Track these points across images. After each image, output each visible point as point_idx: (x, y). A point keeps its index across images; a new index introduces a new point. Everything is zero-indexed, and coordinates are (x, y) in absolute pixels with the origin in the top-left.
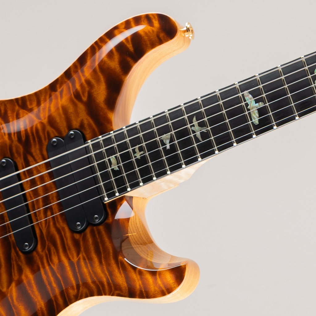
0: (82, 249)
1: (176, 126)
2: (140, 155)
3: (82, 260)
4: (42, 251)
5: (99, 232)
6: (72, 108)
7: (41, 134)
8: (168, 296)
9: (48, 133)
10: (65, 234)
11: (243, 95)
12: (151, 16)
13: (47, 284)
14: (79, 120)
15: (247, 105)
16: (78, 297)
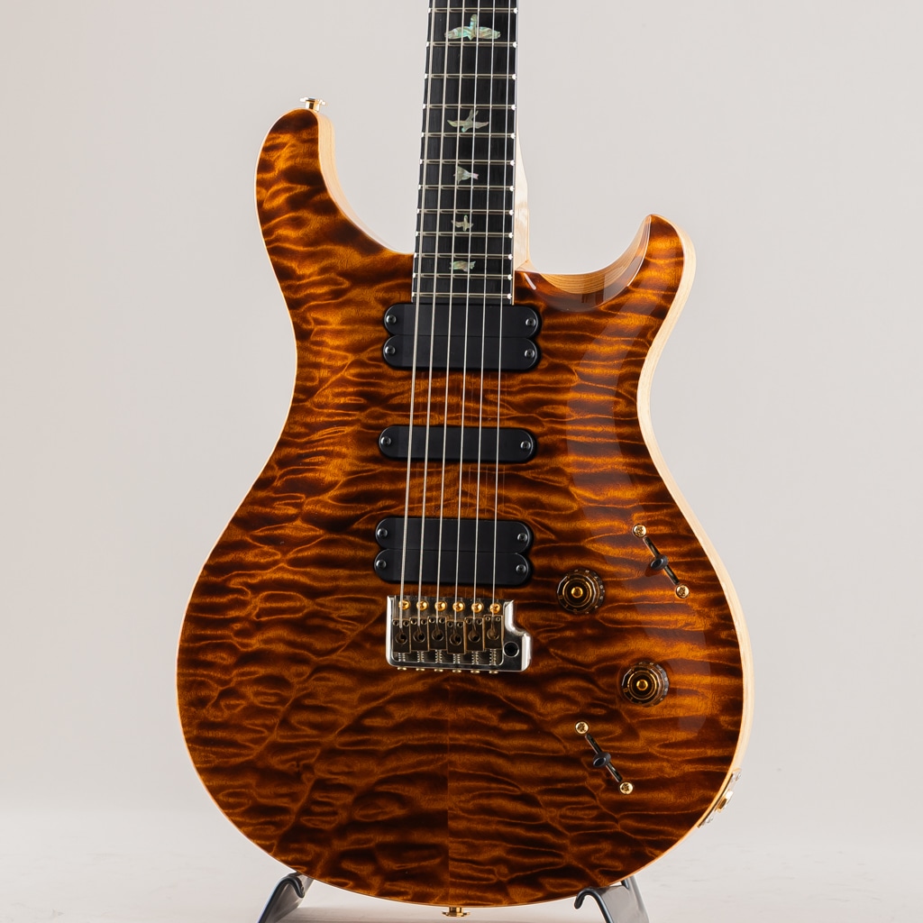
0: (566, 362)
1: (450, 154)
2: (469, 222)
3: (581, 369)
4: (543, 426)
5: (553, 327)
6: (350, 309)
7: (368, 371)
8: (687, 258)
9: (371, 359)
10: (532, 382)
11: (449, 40)
12: (268, 144)
13: (594, 440)
14: (373, 302)
15: (466, 39)
16: (631, 400)
